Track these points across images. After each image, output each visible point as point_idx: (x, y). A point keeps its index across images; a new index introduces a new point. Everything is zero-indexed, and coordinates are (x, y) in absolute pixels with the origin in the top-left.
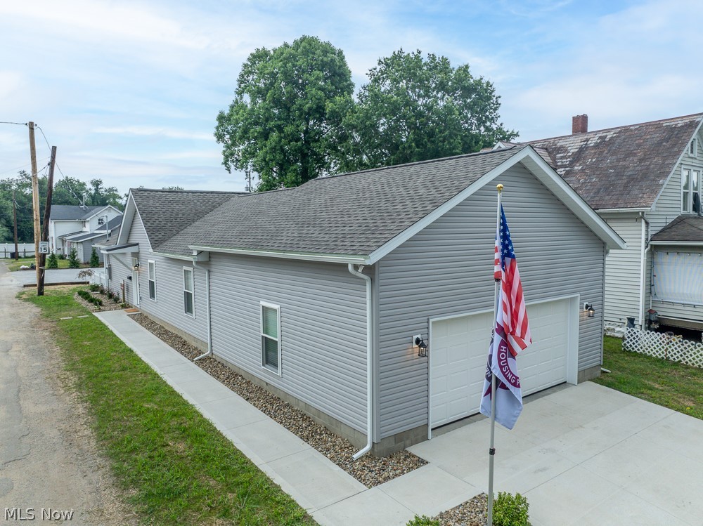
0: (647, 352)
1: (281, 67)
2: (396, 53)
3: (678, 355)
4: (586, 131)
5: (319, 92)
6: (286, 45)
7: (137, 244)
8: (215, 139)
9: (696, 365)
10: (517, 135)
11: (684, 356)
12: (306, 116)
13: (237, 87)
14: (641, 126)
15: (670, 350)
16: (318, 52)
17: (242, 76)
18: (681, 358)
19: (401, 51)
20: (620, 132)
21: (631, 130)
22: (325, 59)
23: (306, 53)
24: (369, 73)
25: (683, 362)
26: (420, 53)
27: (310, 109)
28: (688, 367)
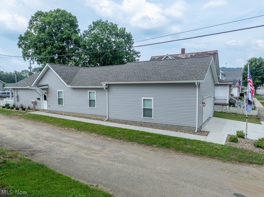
0: (217, 111)
1: (53, 20)
2: (99, 21)
3: (225, 110)
4: (184, 53)
5: (69, 31)
6: (51, 11)
7: (48, 85)
8: (18, 46)
9: (229, 112)
10: (140, 53)
11: (226, 110)
12: (63, 40)
13: (29, 25)
14: (202, 53)
15: (223, 109)
16: (67, 16)
17: (31, 21)
18: (225, 111)
19: (101, 20)
20: (196, 54)
21: (199, 54)
22: (70, 19)
23: (62, 16)
24: (89, 26)
25: (226, 112)
26: (107, 21)
27: (65, 38)
28: (228, 113)
